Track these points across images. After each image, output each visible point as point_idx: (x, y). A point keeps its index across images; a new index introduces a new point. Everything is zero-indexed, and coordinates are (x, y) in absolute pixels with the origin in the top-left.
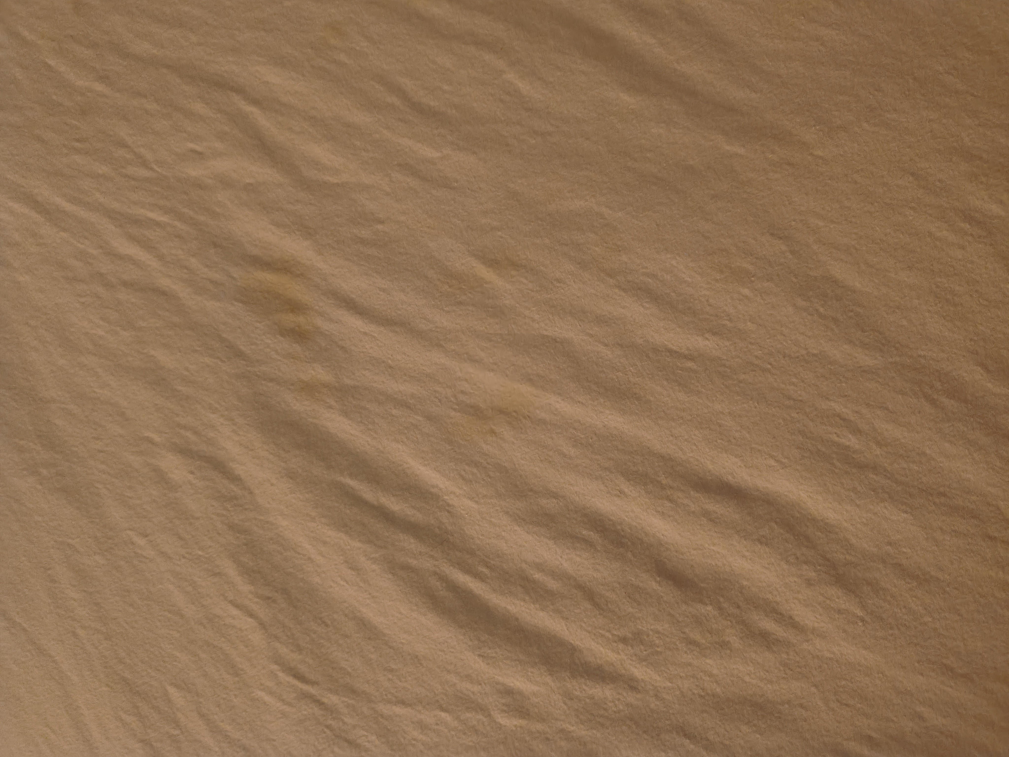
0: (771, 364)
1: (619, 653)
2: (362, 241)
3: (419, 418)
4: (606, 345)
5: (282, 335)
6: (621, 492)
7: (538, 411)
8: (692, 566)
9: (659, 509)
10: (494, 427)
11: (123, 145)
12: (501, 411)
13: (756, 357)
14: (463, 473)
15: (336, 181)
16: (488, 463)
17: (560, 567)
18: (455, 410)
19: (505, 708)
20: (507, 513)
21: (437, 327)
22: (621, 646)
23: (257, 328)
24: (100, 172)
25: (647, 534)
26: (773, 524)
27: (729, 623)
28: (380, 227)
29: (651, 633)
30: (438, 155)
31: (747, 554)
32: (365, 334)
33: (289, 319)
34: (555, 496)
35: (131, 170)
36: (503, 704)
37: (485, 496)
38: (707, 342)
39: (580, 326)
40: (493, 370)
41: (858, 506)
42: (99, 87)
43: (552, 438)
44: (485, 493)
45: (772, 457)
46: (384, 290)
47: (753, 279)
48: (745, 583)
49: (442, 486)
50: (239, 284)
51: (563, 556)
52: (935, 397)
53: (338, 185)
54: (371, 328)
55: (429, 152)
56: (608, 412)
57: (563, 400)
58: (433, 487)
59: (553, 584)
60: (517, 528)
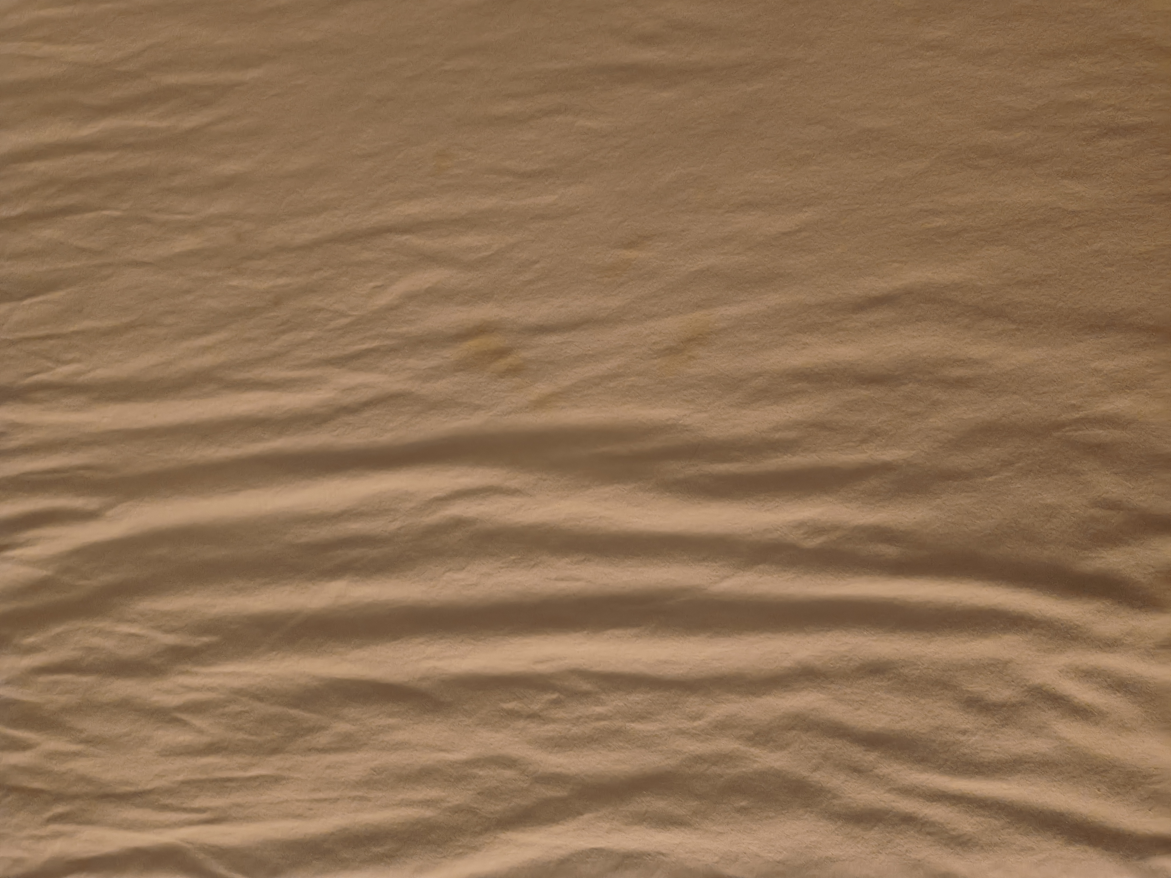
0: (857, 204)
1: (866, 453)
2: (530, 282)
3: (633, 378)
4: (739, 254)
5: (502, 377)
6: (806, 344)
7: (716, 325)
8: (883, 366)
9: (837, 340)
10: (690, 354)
11: (318, 310)
12: (690, 340)
13: (845, 205)
14: (685, 398)
15: (491, 253)
16: (700, 381)
17: (791, 419)
18: (656, 358)
19: (806, 536)
20: (731, 406)
21: (613, 310)
22: (864, 446)
23: (480, 383)
24: (309, 337)
25: (838, 363)
26: (922, 305)
27: (930, 386)
28: (537, 266)
29: (880, 425)
30: (556, 197)
31: (915, 334)
32: (562, 343)
33: (502, 364)
34: (759, 375)
35: (333, 324)
36: (803, 534)
37: (709, 404)
38: (807, 214)
39: (715, 251)
40: (669, 315)
41: (968, 259)
42: (281, 281)
43: (736, 336)
44: (708, 401)
45: (894, 261)
46: (562, 306)
47: (814, 158)
48: (925, 355)
49: (674, 416)
50: (452, 360)
51: (789, 411)
52: (977, 164)
53: (492, 254)
54: (566, 337)
55: (549, 199)
56: (765, 296)
57: (730, 306)
58: (667, 420)
59: (792, 435)
60: (744, 412)
